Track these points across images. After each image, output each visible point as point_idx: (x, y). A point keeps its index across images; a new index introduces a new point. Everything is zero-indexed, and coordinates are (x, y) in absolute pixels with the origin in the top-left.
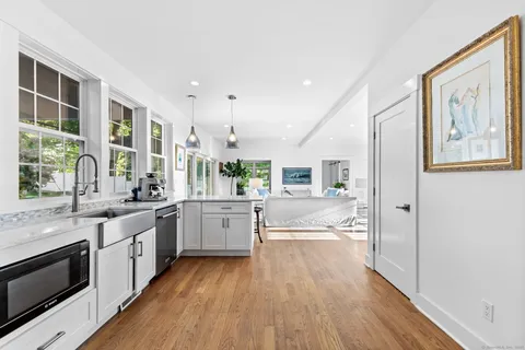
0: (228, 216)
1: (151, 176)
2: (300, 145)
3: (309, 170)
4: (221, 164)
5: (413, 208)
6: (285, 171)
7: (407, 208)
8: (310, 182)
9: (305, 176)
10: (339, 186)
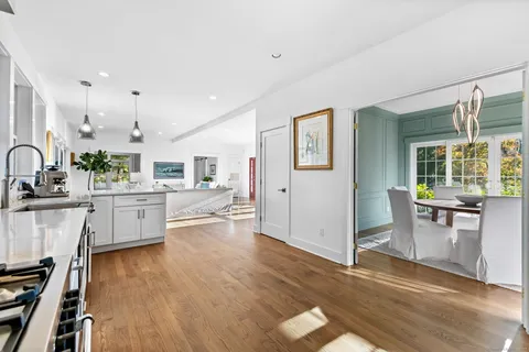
0: (144, 207)
1: (53, 169)
2: (173, 141)
3: (182, 165)
4: (73, 155)
5: (287, 191)
6: (157, 166)
7: (284, 190)
8: (183, 177)
9: (178, 170)
10: (208, 179)
